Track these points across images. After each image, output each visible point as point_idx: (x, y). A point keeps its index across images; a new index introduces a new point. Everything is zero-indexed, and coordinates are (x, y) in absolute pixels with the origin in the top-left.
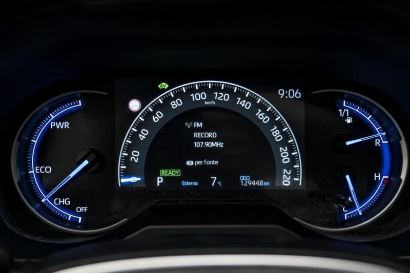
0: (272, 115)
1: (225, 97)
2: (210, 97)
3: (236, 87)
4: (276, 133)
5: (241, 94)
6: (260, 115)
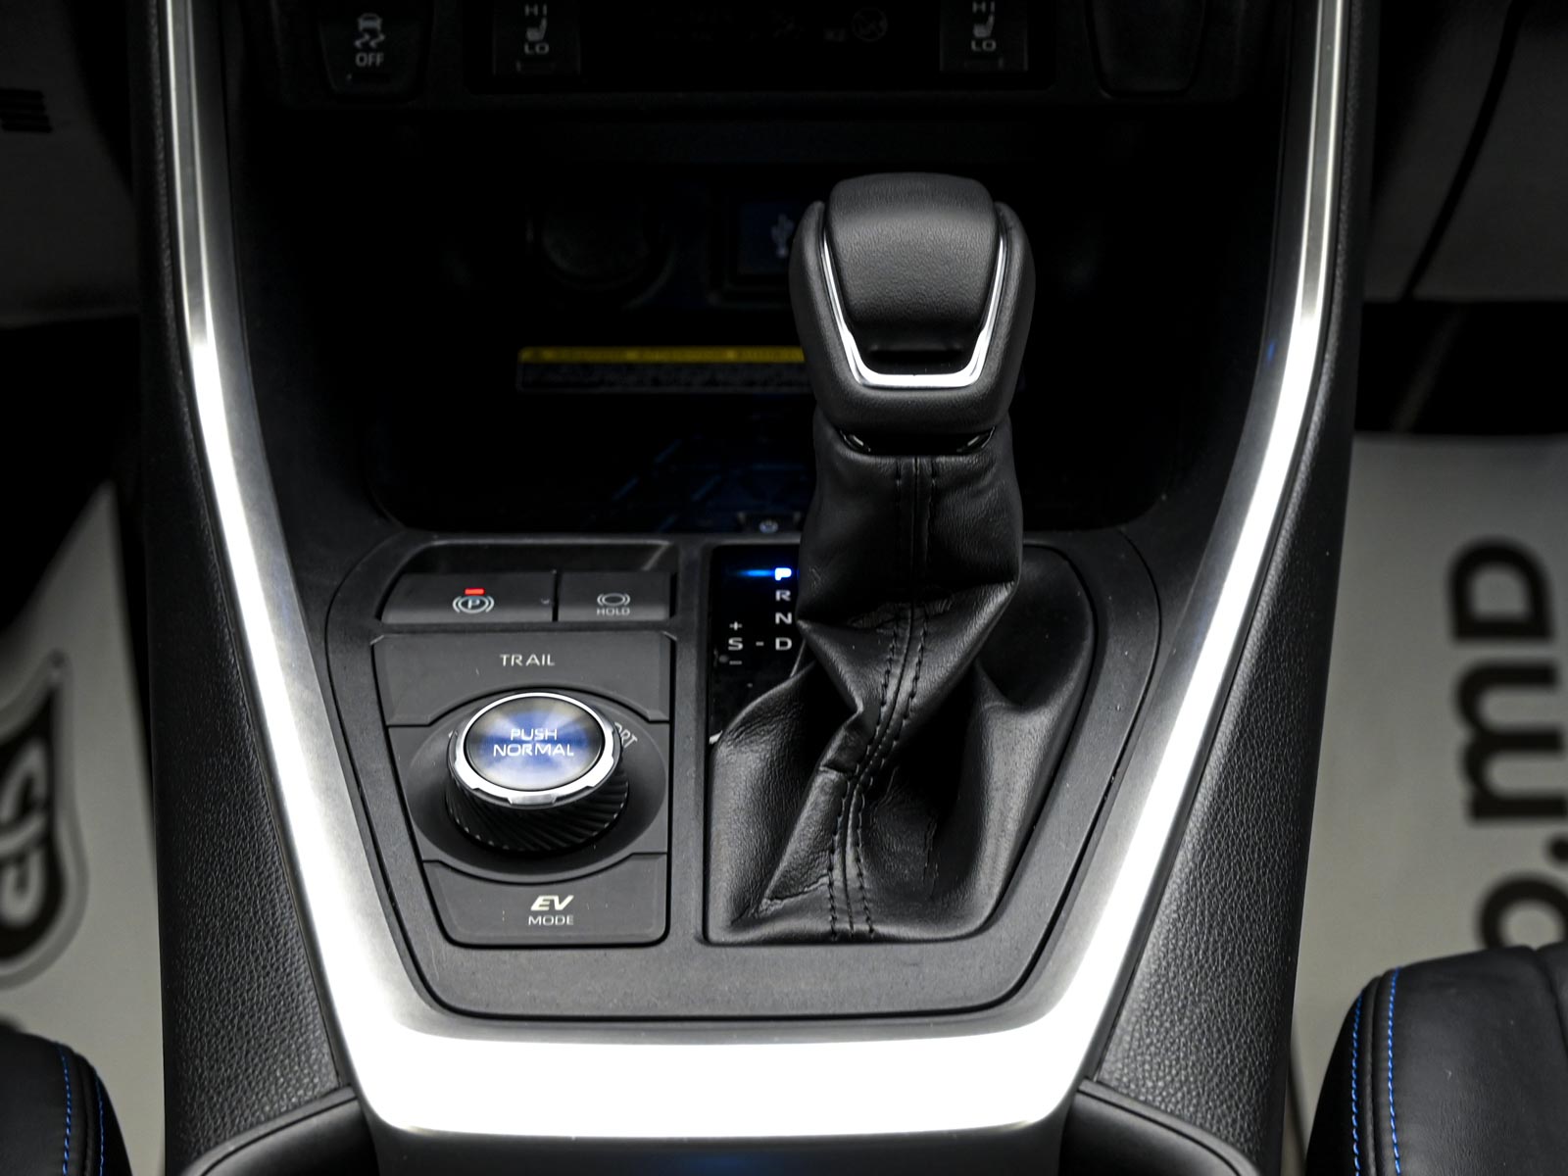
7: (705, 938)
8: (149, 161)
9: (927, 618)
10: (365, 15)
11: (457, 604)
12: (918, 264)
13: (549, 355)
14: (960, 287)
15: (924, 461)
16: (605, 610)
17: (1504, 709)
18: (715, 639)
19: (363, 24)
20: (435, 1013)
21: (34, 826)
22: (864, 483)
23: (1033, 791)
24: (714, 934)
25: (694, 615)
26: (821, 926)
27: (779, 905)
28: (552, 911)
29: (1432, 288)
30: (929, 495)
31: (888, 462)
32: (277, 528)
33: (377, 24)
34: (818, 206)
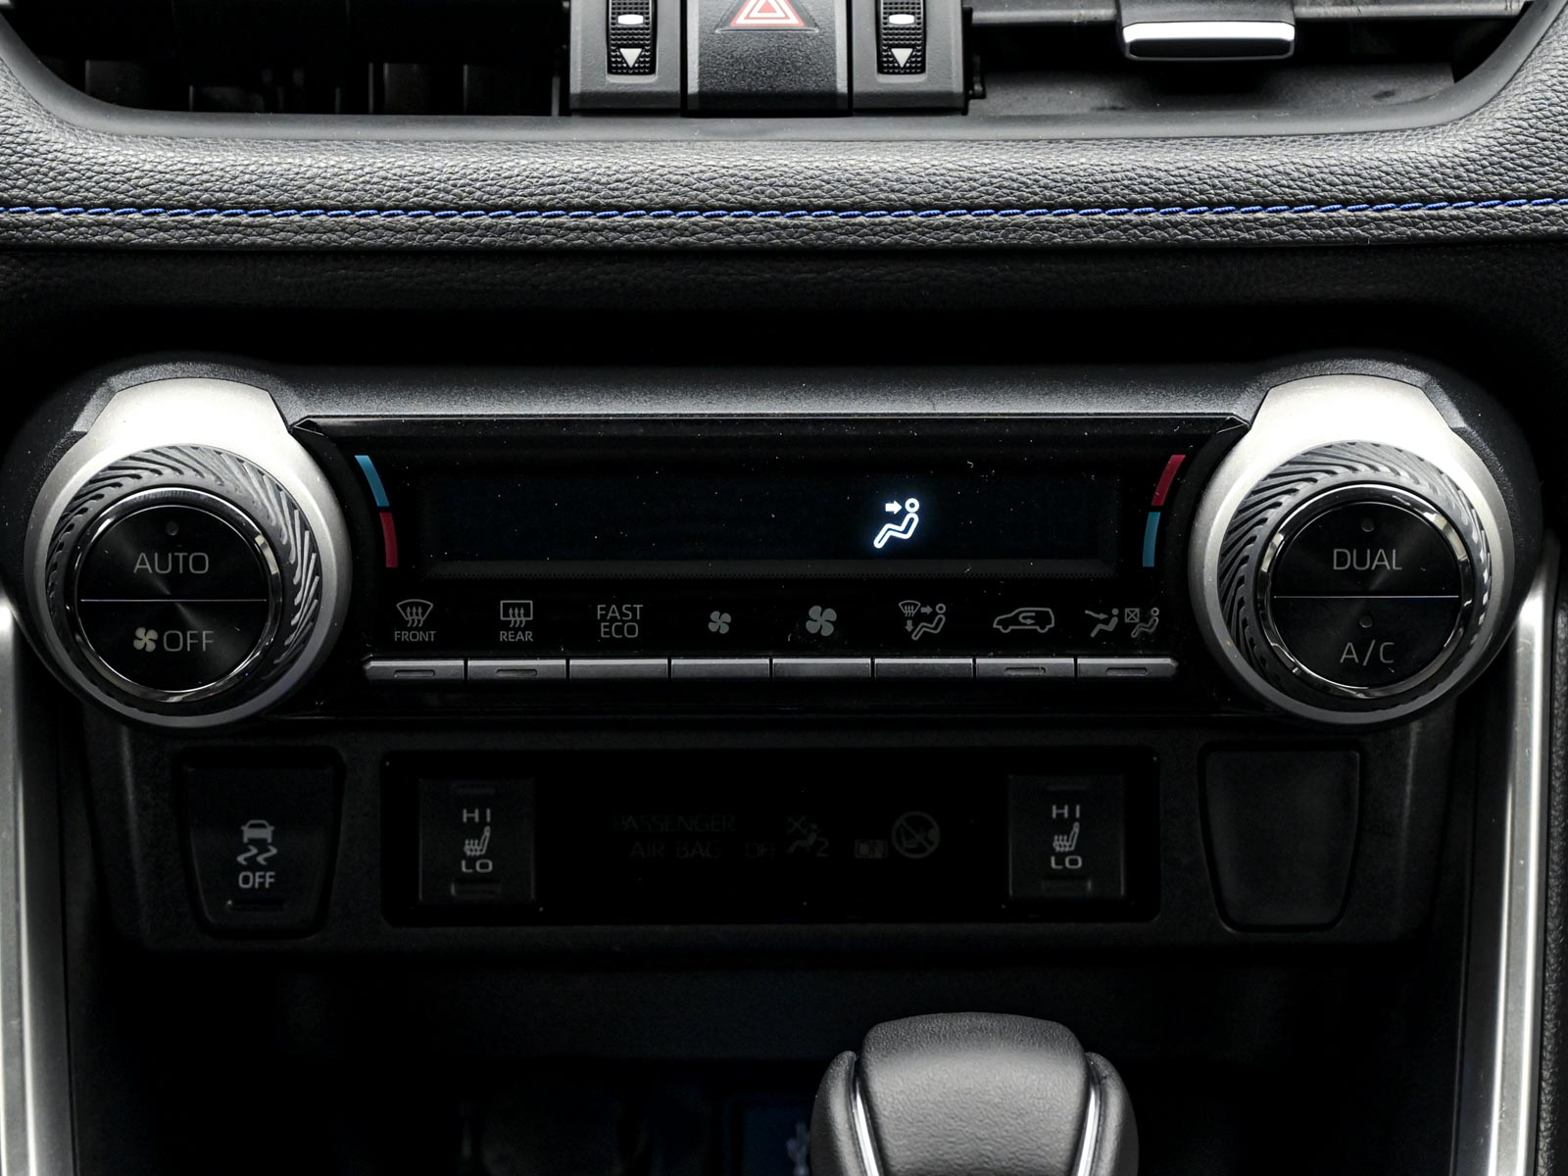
10: (252, 822)
12: (981, 1118)
14: (1039, 1148)
19: (248, 833)
33: (267, 833)
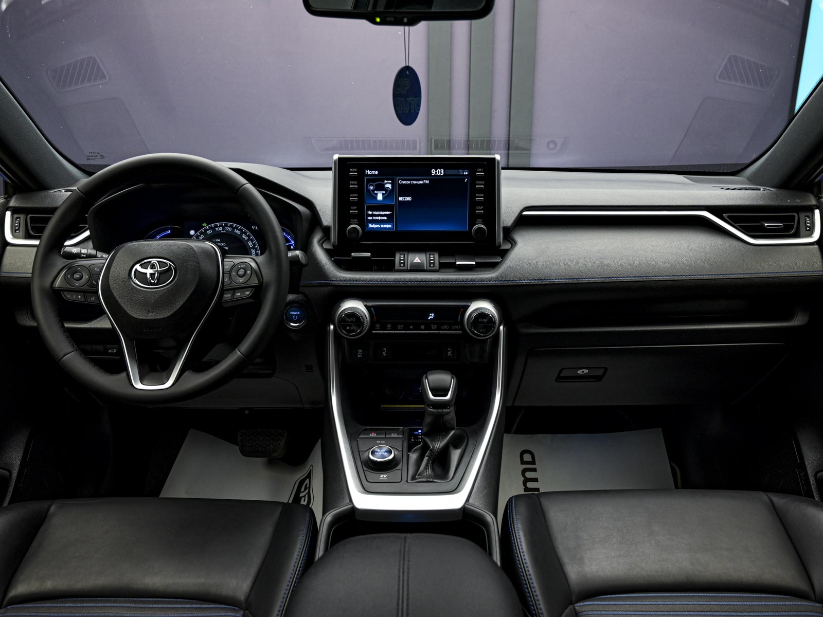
0: (249, 236)
1: (230, 229)
2: (224, 229)
3: (235, 225)
4: (250, 244)
5: (237, 228)
6: (244, 236)
7: (407, 481)
8: (327, 378)
9: (442, 435)
10: (359, 349)
11: (370, 435)
13: (385, 406)
14: (446, 385)
15: (441, 410)
16: (393, 436)
17: (529, 475)
18: (409, 439)
19: (359, 351)
20: (364, 491)
21: (307, 491)
22: (432, 413)
23: (458, 460)
24: (409, 481)
25: (406, 435)
26: (425, 480)
27: (419, 477)
28: (384, 477)
29: (516, 404)
30: (441, 416)
31: (435, 410)
32: (344, 423)
33: (361, 351)
34: (425, 375)
